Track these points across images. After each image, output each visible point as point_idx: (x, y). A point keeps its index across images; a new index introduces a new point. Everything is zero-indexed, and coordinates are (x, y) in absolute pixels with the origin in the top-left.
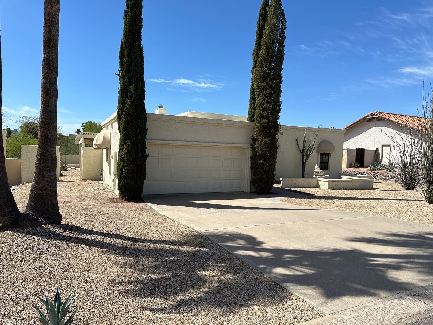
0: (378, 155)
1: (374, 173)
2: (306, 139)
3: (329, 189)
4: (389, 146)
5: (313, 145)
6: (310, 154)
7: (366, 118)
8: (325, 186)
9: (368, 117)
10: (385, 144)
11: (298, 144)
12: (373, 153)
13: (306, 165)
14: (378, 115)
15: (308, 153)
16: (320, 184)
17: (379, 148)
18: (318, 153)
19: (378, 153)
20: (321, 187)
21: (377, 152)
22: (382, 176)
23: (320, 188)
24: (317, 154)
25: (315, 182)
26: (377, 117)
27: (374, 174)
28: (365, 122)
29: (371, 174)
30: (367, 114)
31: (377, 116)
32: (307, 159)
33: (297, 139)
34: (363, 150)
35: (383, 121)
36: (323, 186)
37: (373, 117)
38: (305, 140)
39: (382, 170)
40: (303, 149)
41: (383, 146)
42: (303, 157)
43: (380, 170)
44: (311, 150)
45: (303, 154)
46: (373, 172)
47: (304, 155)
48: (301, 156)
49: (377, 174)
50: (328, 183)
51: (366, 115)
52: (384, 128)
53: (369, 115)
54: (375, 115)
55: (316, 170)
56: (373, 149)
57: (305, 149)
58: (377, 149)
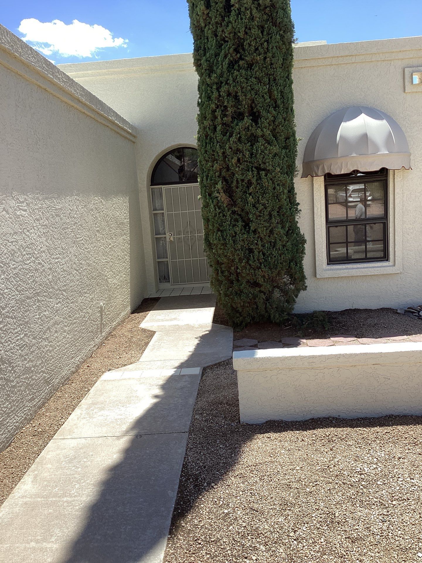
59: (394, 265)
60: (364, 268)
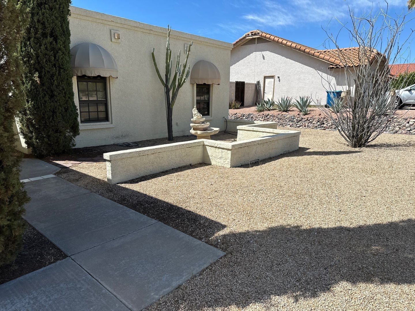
0: (260, 90)
1: (263, 114)
2: (170, 52)
3: (234, 166)
4: (272, 77)
5: (185, 67)
6: (180, 85)
7: (245, 40)
8: (222, 161)
9: (247, 38)
10: (267, 75)
11: (155, 64)
12: (254, 88)
13: (175, 108)
14: (260, 34)
15: (177, 84)
16: (210, 153)
17: (260, 81)
18: (193, 84)
19: (260, 87)
20: (213, 162)
21: (258, 86)
22: (274, 118)
23: (210, 164)
24: (191, 85)
25: (200, 150)
26: (258, 38)
27: (263, 116)
28: (243, 46)
29: (259, 117)
30: (246, 34)
31: (259, 36)
32: (175, 95)
33: (153, 54)
34: (243, 83)
35: (266, 43)
36: (218, 160)
37: (254, 37)
38: (168, 55)
39: (272, 110)
40: (166, 76)
41: (265, 78)
42: (167, 92)
43: (270, 111)
44: (182, 76)
45: (166, 86)
46: (261, 113)
47: (169, 87)
48: (163, 89)
49: (268, 117)
50: (230, 152)
51: (244, 35)
52: (267, 54)
53: (249, 35)
54: (256, 34)
55: (195, 118)
56: (253, 82)
57: (170, 75)
58: (258, 82)
59: (112, 123)
60: (99, 125)
